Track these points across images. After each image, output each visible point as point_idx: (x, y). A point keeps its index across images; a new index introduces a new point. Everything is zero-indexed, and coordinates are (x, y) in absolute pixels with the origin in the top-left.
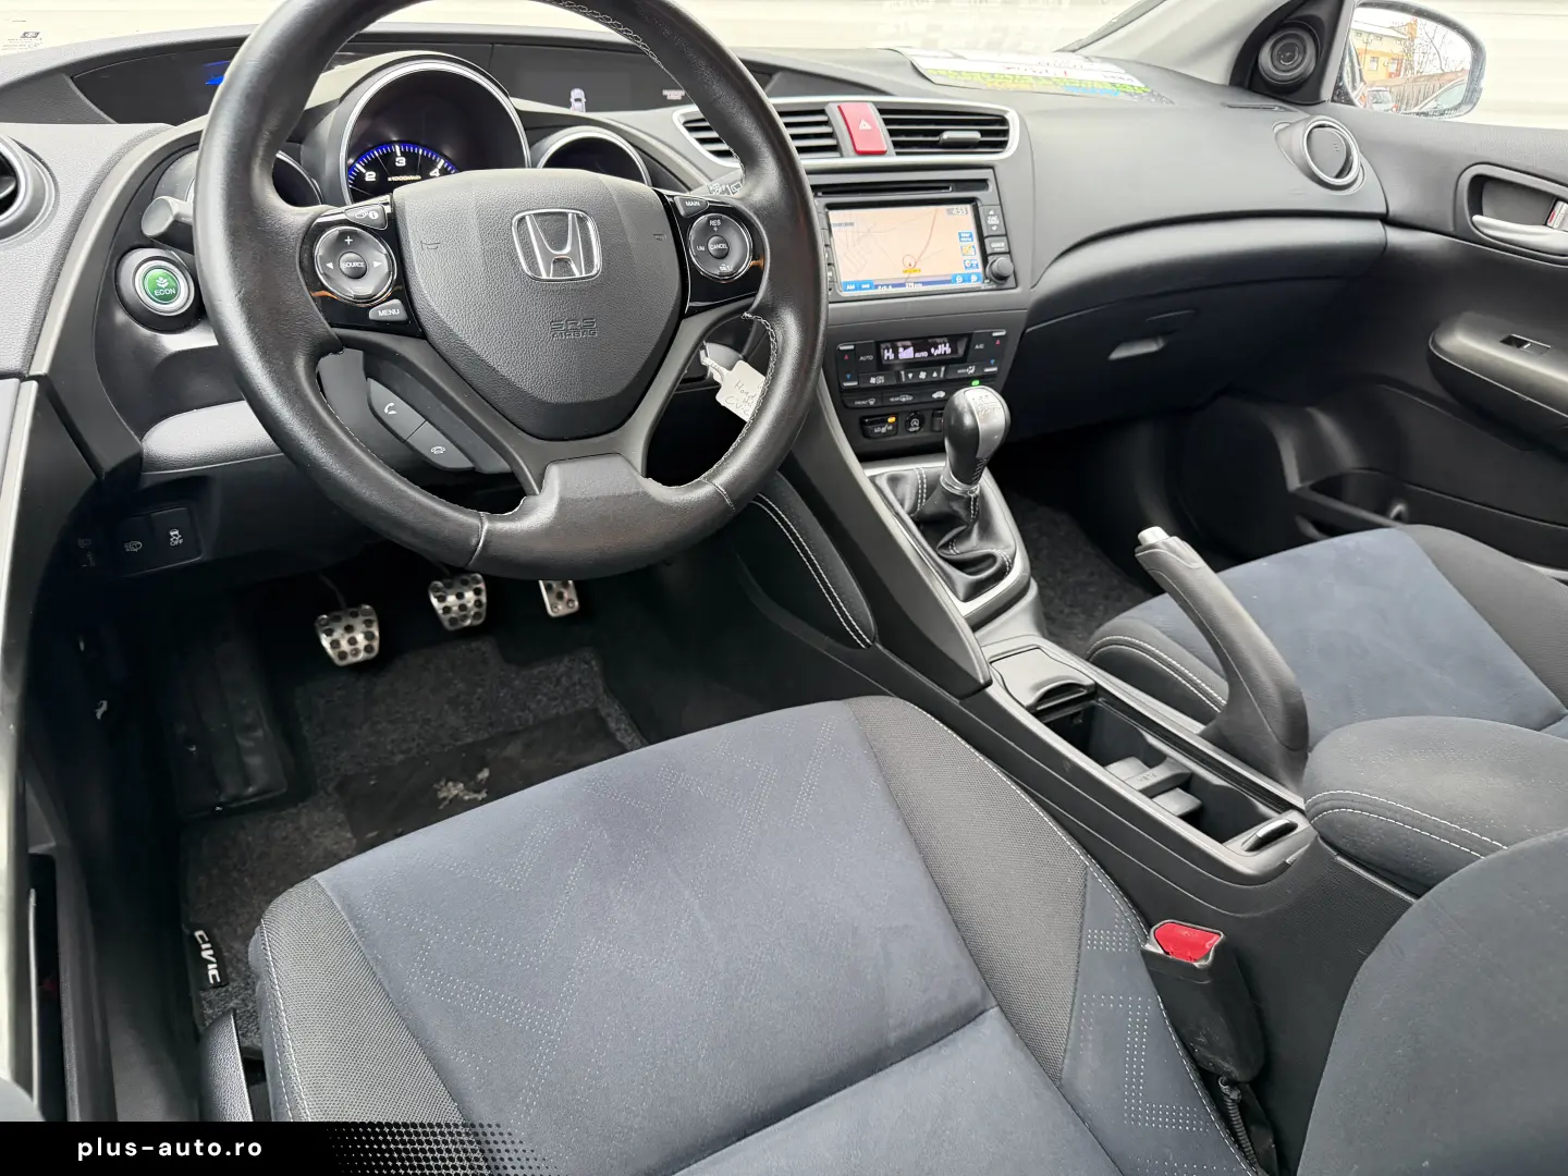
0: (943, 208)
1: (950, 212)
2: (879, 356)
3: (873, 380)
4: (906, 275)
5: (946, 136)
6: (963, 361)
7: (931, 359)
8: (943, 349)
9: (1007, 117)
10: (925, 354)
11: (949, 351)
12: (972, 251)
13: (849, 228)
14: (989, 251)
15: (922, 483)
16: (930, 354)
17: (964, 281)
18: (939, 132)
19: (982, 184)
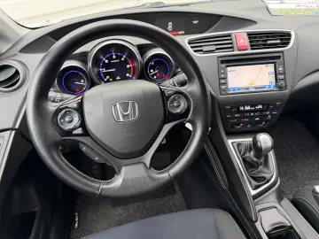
2: (239, 109)
3: (236, 115)
4: (250, 86)
5: (268, 42)
6: (266, 111)
8: (260, 107)
9: (291, 33)
13: (233, 72)
14: (278, 79)
16: (255, 108)
17: (269, 87)
19: (279, 57)
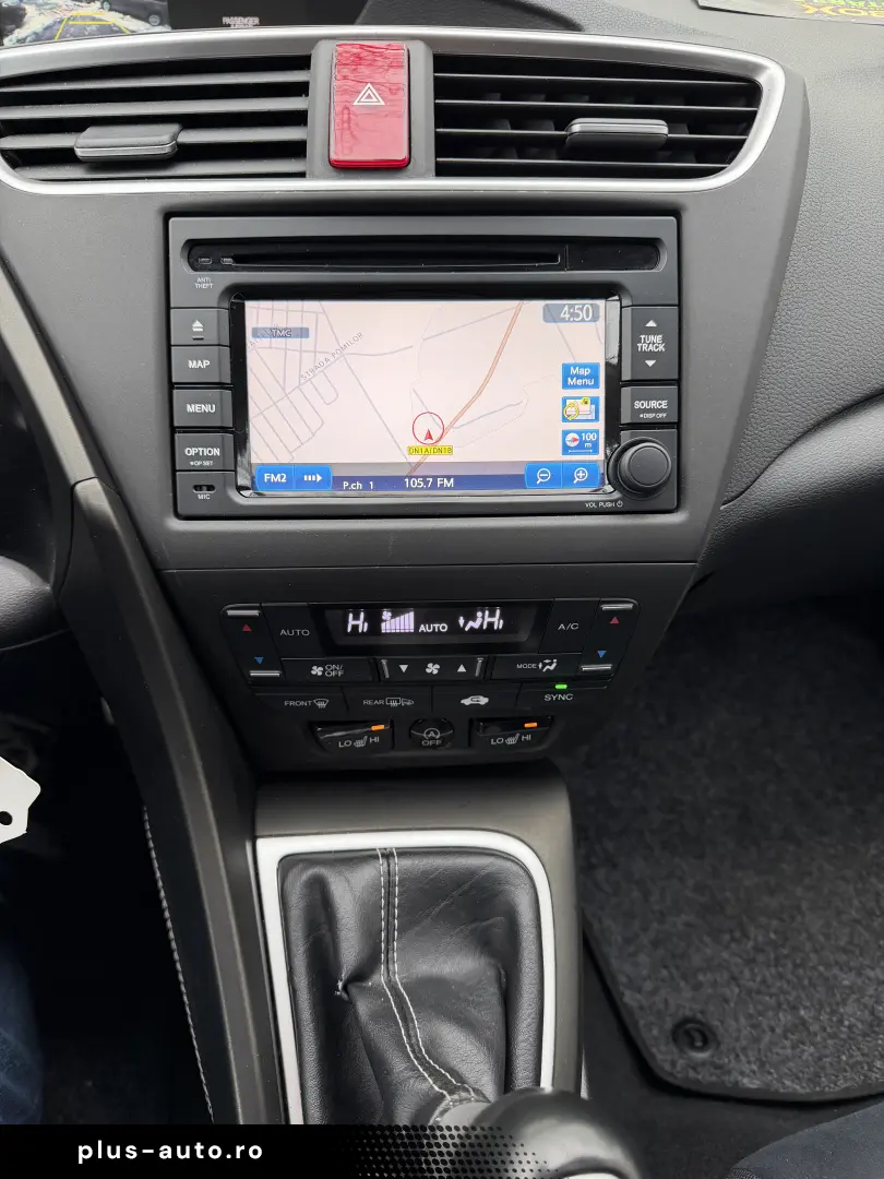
0: (536, 307)
1: (550, 317)
3: (317, 671)
4: (415, 459)
5: (577, 126)
7: (455, 640)
8: (487, 619)
9: (761, 79)
10: (443, 627)
11: (498, 623)
12: (587, 409)
13: (294, 342)
14: (626, 418)
15: (389, 894)
16: (455, 629)
17: (554, 482)
18: (564, 118)
19: (643, 251)
